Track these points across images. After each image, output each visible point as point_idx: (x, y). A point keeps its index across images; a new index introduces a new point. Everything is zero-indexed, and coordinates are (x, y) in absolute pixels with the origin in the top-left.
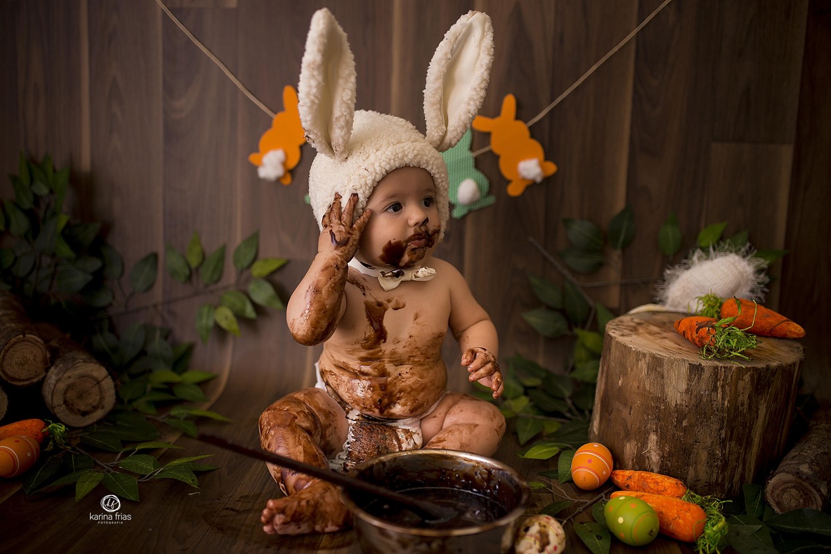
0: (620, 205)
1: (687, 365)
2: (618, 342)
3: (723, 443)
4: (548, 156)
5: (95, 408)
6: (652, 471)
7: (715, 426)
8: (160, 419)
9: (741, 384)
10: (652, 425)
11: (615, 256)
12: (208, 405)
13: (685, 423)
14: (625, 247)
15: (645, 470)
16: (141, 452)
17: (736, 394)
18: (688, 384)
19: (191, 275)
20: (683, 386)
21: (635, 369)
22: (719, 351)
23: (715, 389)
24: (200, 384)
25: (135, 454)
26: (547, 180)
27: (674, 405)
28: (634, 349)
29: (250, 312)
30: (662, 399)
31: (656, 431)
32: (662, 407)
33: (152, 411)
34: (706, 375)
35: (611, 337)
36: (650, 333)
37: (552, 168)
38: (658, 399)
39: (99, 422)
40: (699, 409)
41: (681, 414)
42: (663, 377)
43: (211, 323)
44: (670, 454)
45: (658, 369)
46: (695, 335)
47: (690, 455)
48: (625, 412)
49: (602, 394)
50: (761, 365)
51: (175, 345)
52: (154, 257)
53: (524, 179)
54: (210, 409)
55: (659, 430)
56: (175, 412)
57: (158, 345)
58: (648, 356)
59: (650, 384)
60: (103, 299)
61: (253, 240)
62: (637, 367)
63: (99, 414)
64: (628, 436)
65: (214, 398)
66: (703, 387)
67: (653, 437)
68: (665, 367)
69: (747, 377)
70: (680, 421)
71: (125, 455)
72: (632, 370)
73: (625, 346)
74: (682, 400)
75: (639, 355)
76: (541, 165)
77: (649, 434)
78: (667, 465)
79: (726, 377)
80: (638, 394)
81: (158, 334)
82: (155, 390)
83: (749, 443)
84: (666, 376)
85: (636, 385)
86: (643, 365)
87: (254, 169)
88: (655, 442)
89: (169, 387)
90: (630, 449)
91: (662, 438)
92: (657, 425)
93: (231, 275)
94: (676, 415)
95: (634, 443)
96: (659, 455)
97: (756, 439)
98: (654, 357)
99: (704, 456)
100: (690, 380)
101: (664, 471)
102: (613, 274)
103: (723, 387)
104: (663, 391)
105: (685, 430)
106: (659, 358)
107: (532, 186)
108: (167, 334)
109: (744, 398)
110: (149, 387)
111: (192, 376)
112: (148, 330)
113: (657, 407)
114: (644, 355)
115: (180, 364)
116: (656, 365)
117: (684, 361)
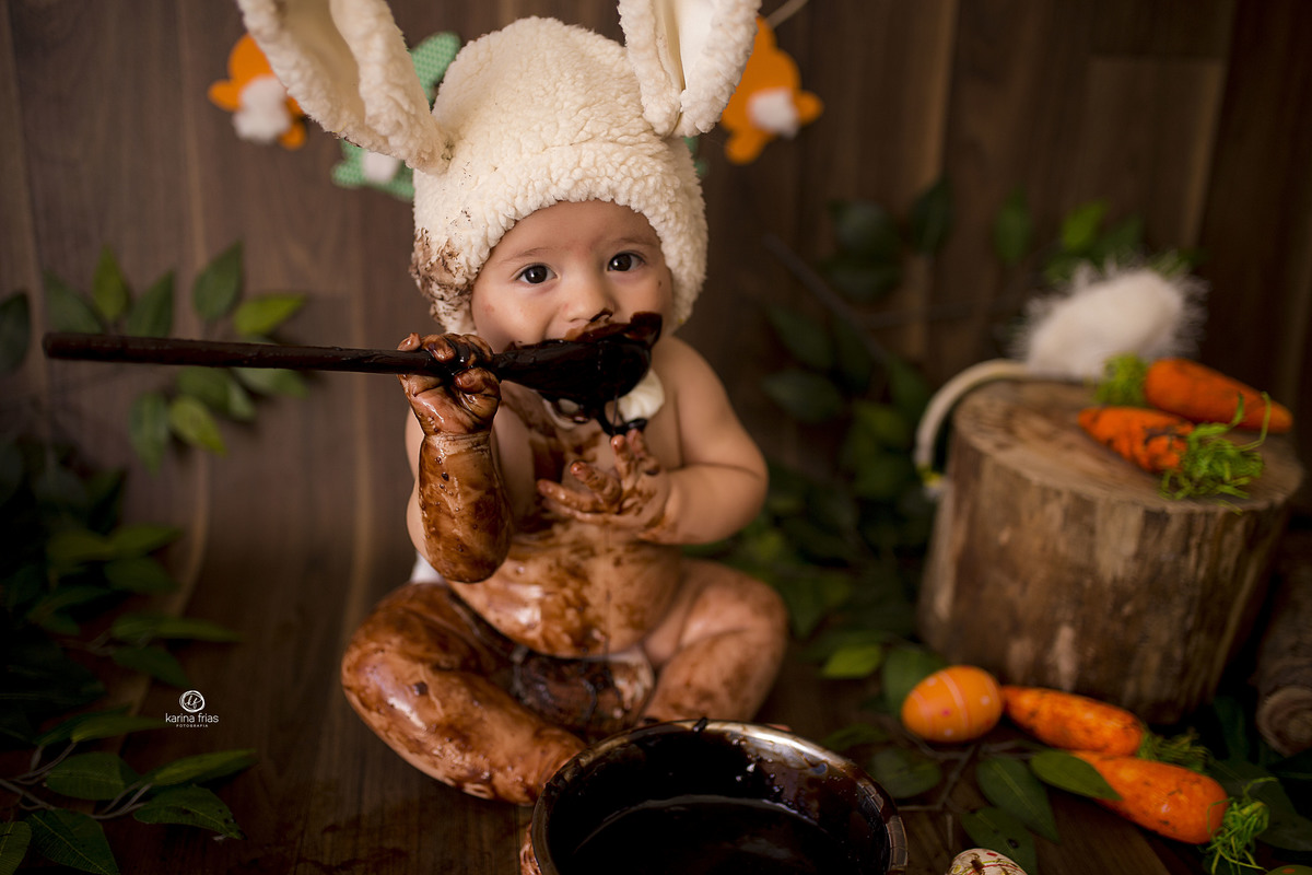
0: (927, 170)
1: (1140, 512)
2: (1000, 469)
3: (1187, 637)
4: (808, 81)
6: (1060, 690)
7: (1178, 612)
8: (94, 647)
9: (1228, 538)
10: (1065, 613)
11: (918, 269)
12: (178, 602)
13: (1128, 609)
14: (938, 249)
15: (1047, 688)
16: (86, 747)
17: (1218, 555)
18: (1139, 545)
20: (1130, 547)
21: (1037, 516)
22: (1198, 485)
23: (1186, 551)
24: (159, 553)
25: (72, 754)
26: (806, 130)
27: (1110, 579)
28: (1036, 482)
29: (240, 405)
30: (1089, 570)
31: (1072, 624)
32: (1088, 584)
33: (70, 628)
34: (1174, 526)
35: (979, 456)
36: (1039, 435)
37: (811, 106)
38: (1081, 570)
40: (1154, 585)
41: (1121, 593)
42: (1093, 533)
43: (162, 434)
44: (1097, 661)
45: (1086, 519)
46: (1139, 450)
47: (1131, 661)
48: (1013, 588)
50: (1261, 505)
51: (86, 472)
52: (22, 300)
53: (759, 130)
54: (189, 612)
55: (1079, 621)
56: (123, 628)
57: (53, 481)
58: (1065, 496)
59: (1068, 544)
61: (231, 260)
62: (1042, 513)
64: (1017, 629)
65: (188, 577)
66: (1165, 551)
67: (1066, 635)
68: (1099, 516)
69: (1239, 527)
70: (1118, 606)
71: (51, 754)
72: (1031, 517)
73: (1017, 476)
74: (1127, 571)
75: (1047, 494)
76: (795, 102)
77: (1059, 626)
78: (1088, 680)
79: (1206, 529)
80: (1041, 560)
81: (51, 460)
82: (67, 581)
83: (1222, 629)
84: (1099, 527)
85: (1036, 543)
86: (1055, 511)
87: (224, 118)
88: (1069, 641)
89: (94, 571)
90: (1020, 652)
91: (1084, 635)
92: (1075, 612)
94: (1113, 596)
95: (1028, 642)
96: (1075, 662)
97: (1233, 621)
98: (1077, 497)
99: (1154, 660)
100: (1143, 536)
101: (1087, 690)
102: (914, 299)
103: (1200, 546)
104: (1091, 555)
105: (1127, 621)
106: (1089, 500)
107: (775, 144)
108: (70, 458)
109: (1229, 562)
110: (53, 575)
111: (132, 539)
113: (1078, 584)
114: (1058, 494)
115: (104, 515)
116: (1081, 511)
117: (1134, 504)
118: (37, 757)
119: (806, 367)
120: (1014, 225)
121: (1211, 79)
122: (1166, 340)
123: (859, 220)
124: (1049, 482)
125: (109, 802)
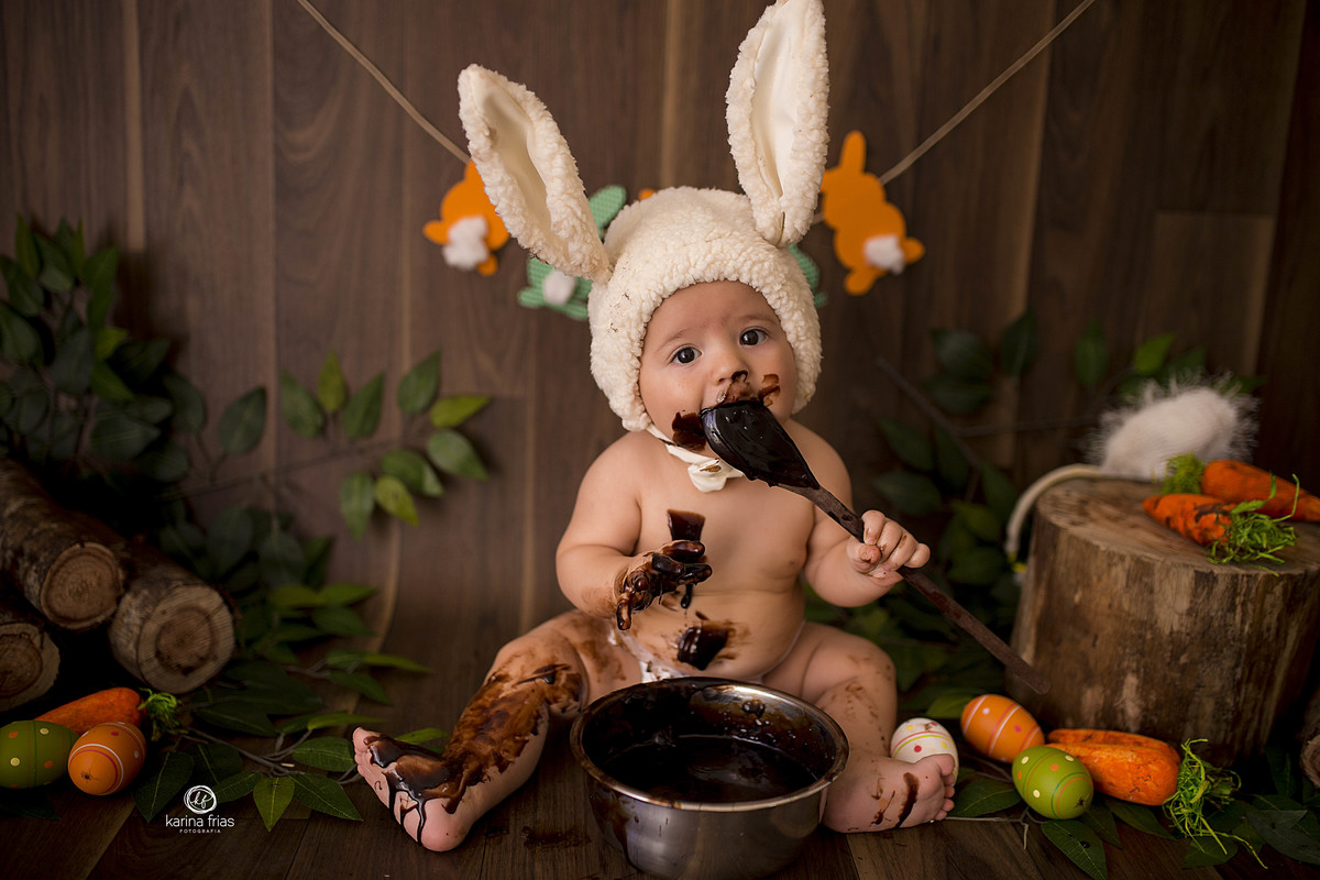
0: (1017, 307)
1: (1191, 573)
2: (1072, 538)
3: (1238, 686)
4: (912, 230)
5: (203, 660)
6: (1127, 731)
7: (1228, 663)
8: (311, 672)
9: (1269, 599)
10: (1130, 663)
11: (1008, 387)
12: (376, 643)
13: (1183, 659)
14: (1026, 372)
15: (1117, 729)
16: (318, 733)
17: (1262, 614)
18: (1191, 602)
19: (326, 424)
20: (1183, 604)
21: (1105, 578)
22: (1242, 551)
23: (1232, 608)
24: (356, 606)
25: (308, 738)
26: (910, 268)
27: (1167, 632)
28: (1103, 548)
29: (432, 486)
30: (1149, 624)
31: (1136, 672)
32: (1149, 636)
33: (289, 658)
34: (1221, 587)
35: (1057, 530)
36: (1109, 517)
37: (916, 249)
38: (1142, 624)
39: (211, 682)
40: (1207, 638)
41: (1177, 645)
42: (1151, 591)
43: (368, 506)
44: (1158, 706)
45: (1145, 579)
46: (1192, 525)
47: (1188, 705)
48: (1085, 643)
49: (1038, 612)
50: (1297, 571)
51: (303, 539)
52: (262, 393)
53: (873, 267)
54: (384, 650)
55: (1142, 670)
56: (334, 659)
57: (276, 543)
58: (1128, 560)
59: (1131, 601)
60: (170, 467)
61: (431, 365)
62: (1109, 575)
63: (209, 669)
64: (1089, 679)
65: (382, 628)
66: (1215, 607)
67: (1131, 681)
68: (1157, 576)
69: (1278, 590)
70: (1175, 657)
72: (1099, 579)
73: (1088, 544)
74: (1182, 625)
75: (1112, 558)
76: (902, 246)
77: (1125, 675)
78: (1151, 721)
79: (1249, 589)
80: (1109, 616)
81: (276, 524)
82: (287, 621)
83: (1270, 684)
84: (1157, 588)
85: (1105, 601)
86: (1119, 573)
87: (435, 250)
88: (1134, 688)
89: (306, 616)
90: (1091, 698)
91: (1146, 683)
92: (1138, 662)
93: (393, 425)
94: (1170, 647)
95: (1098, 689)
96: (1140, 706)
97: (1280, 678)
98: (1138, 561)
99: (1209, 706)
100: (1195, 595)
101: (1148, 729)
102: (1005, 415)
103: (1244, 604)
104: (1151, 611)
105: (1183, 669)
106: (1148, 563)
107: (885, 278)
108: (288, 523)
109: (1271, 620)
110: (276, 617)
111: (335, 594)
112: (258, 517)
113: (1140, 636)
114: (1122, 558)
115: (314, 572)
116: (1141, 573)
117: (1186, 566)
118: (280, 741)
119: (910, 469)
120: (1092, 354)
121: (1264, 231)
122: (1223, 446)
123: (956, 345)
124: (1114, 549)
125: (343, 773)
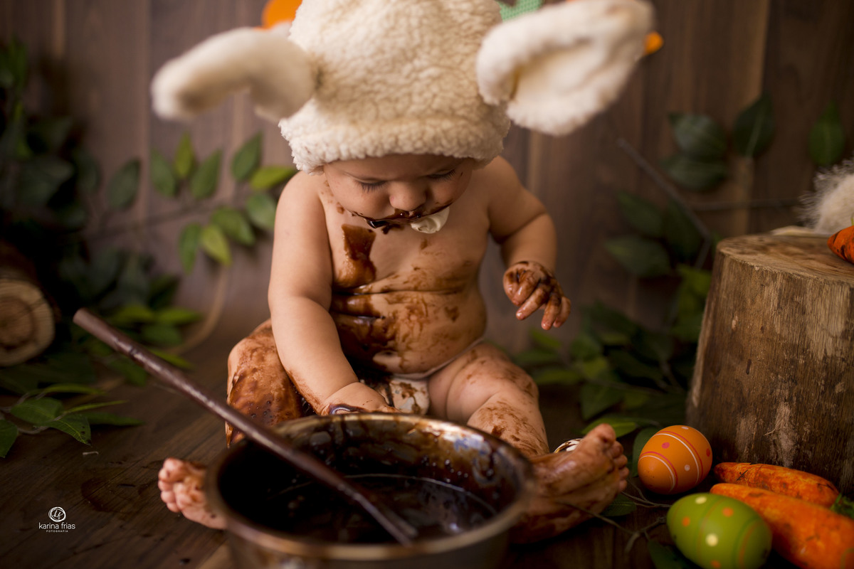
0: (753, 93)
1: (846, 291)
2: (733, 261)
5: (24, 342)
6: (781, 464)
10: (782, 391)
11: (743, 167)
13: (839, 388)
14: (760, 153)
15: (770, 462)
18: (847, 323)
19: (180, 187)
20: (838, 326)
21: (758, 300)
24: (184, 326)
27: (821, 357)
28: (757, 269)
29: (246, 235)
30: (802, 348)
31: (789, 400)
32: (801, 362)
35: (723, 255)
37: (656, 41)
38: (794, 348)
41: (832, 373)
42: (804, 313)
44: (813, 439)
45: (797, 299)
47: (845, 441)
48: (740, 369)
49: (706, 344)
52: (137, 165)
55: (795, 399)
57: (132, 275)
58: (780, 278)
59: (782, 324)
60: (76, 217)
61: (255, 143)
62: (762, 297)
63: (30, 351)
64: (743, 408)
67: (784, 410)
68: (809, 294)
70: (830, 385)
72: (753, 302)
74: (836, 350)
75: (766, 276)
77: (777, 404)
78: (805, 456)
80: (761, 340)
84: (809, 309)
85: (758, 324)
86: (771, 292)
88: (787, 418)
90: (746, 428)
91: (799, 413)
92: (791, 389)
93: (227, 189)
94: (824, 374)
95: (752, 418)
96: (793, 438)
98: (789, 278)
101: (800, 464)
102: (739, 191)
104: (803, 334)
105: (839, 400)
106: (800, 281)
108: (148, 264)
111: (172, 315)
112: (122, 259)
113: (793, 362)
114: (774, 277)
115: (160, 297)
116: (793, 289)
117: (841, 283)
124: (768, 268)
